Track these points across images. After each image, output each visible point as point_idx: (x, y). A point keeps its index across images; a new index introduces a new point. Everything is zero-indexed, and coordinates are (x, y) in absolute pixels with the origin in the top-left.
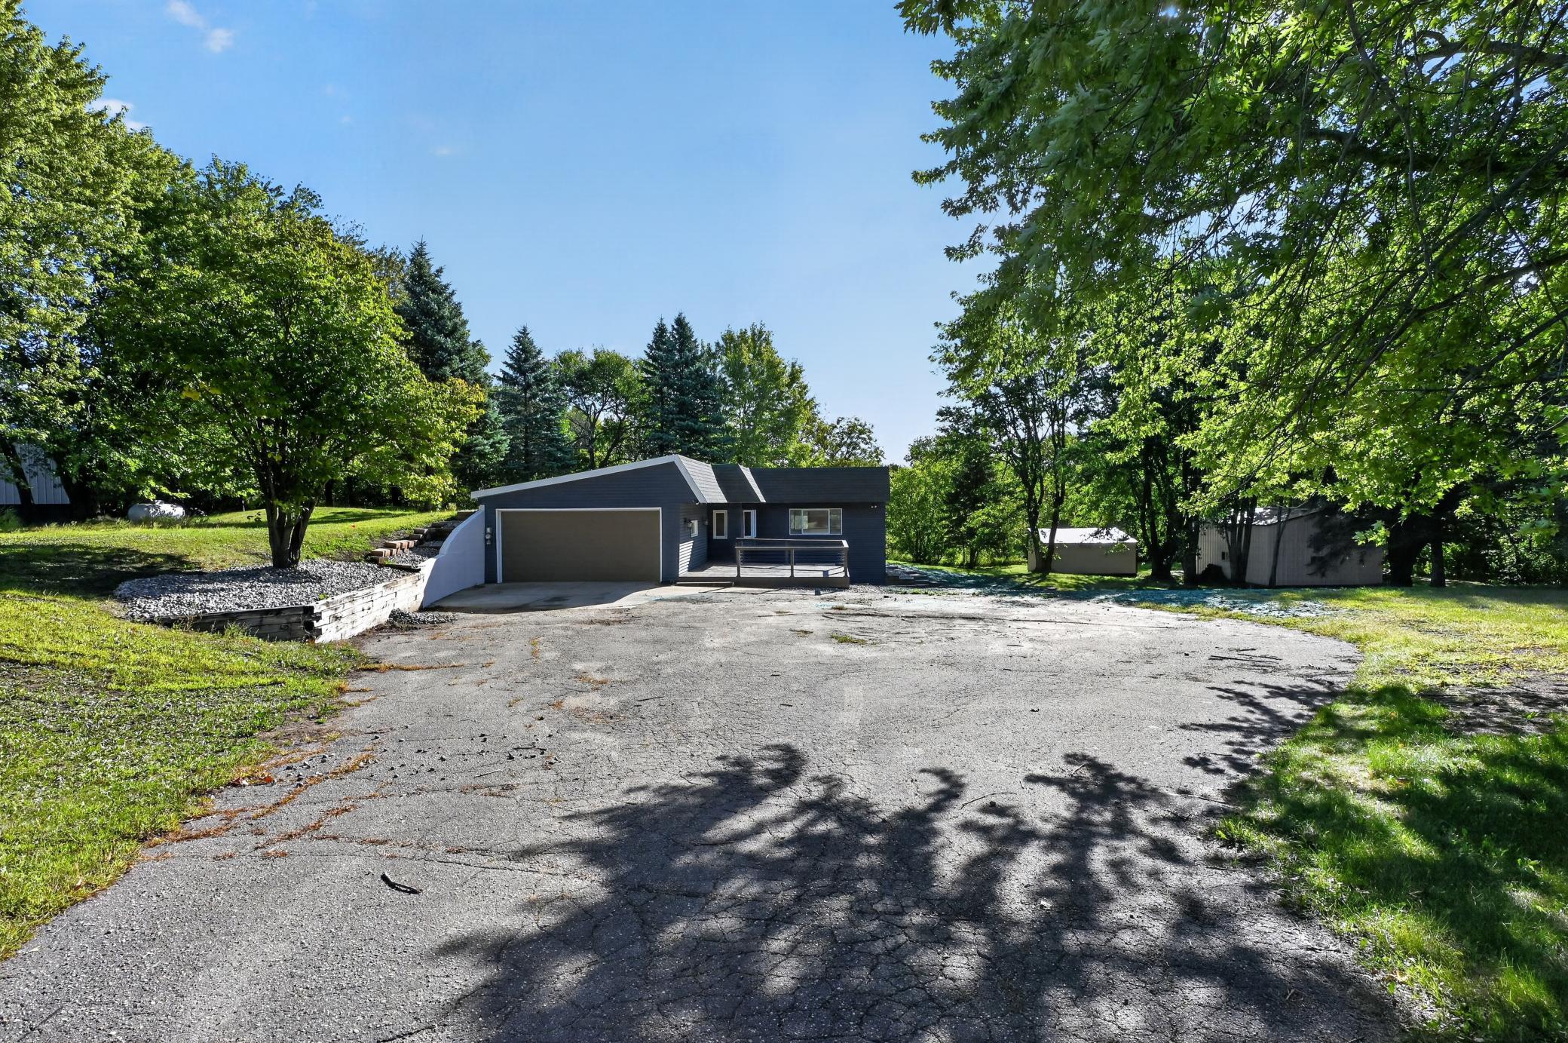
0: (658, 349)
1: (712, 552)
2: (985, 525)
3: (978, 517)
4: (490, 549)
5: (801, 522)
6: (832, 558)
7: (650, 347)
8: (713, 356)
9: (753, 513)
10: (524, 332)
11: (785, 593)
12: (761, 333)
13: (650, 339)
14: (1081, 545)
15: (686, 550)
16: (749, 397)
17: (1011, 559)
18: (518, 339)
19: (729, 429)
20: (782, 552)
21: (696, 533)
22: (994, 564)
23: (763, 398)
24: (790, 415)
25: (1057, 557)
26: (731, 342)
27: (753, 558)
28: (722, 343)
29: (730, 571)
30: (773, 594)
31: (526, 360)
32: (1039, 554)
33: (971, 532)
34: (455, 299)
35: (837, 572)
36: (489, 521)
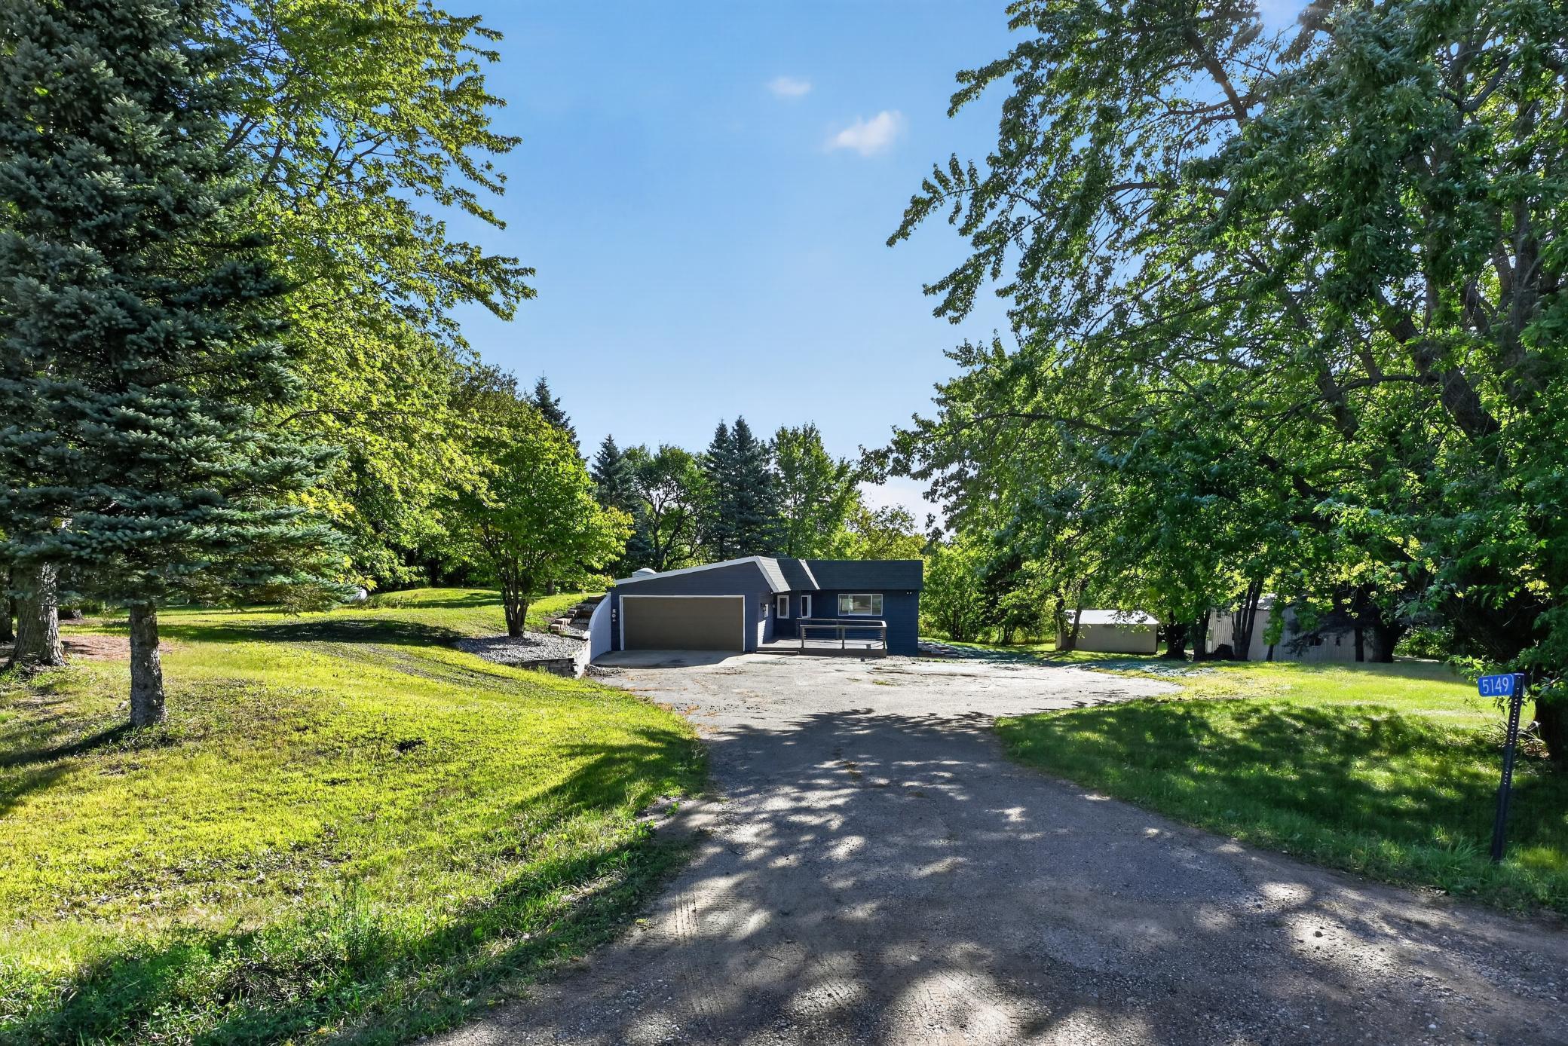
0: (719, 447)
1: (779, 630)
2: (1014, 606)
3: (1007, 600)
4: (615, 625)
5: (848, 605)
6: (873, 635)
7: (713, 446)
8: (767, 451)
9: (809, 598)
10: (610, 439)
11: (838, 660)
12: (812, 430)
13: (712, 438)
14: (1106, 626)
15: (761, 626)
16: (799, 489)
17: (1044, 638)
18: (605, 446)
19: (783, 520)
20: (834, 630)
21: (767, 613)
22: (1027, 642)
23: (812, 489)
24: (838, 507)
25: (1081, 635)
26: (785, 439)
27: (812, 635)
28: (776, 440)
29: (796, 644)
30: (830, 660)
31: (611, 464)
32: (1064, 633)
33: (1004, 612)
34: (571, 424)
35: (878, 645)
36: (615, 604)
